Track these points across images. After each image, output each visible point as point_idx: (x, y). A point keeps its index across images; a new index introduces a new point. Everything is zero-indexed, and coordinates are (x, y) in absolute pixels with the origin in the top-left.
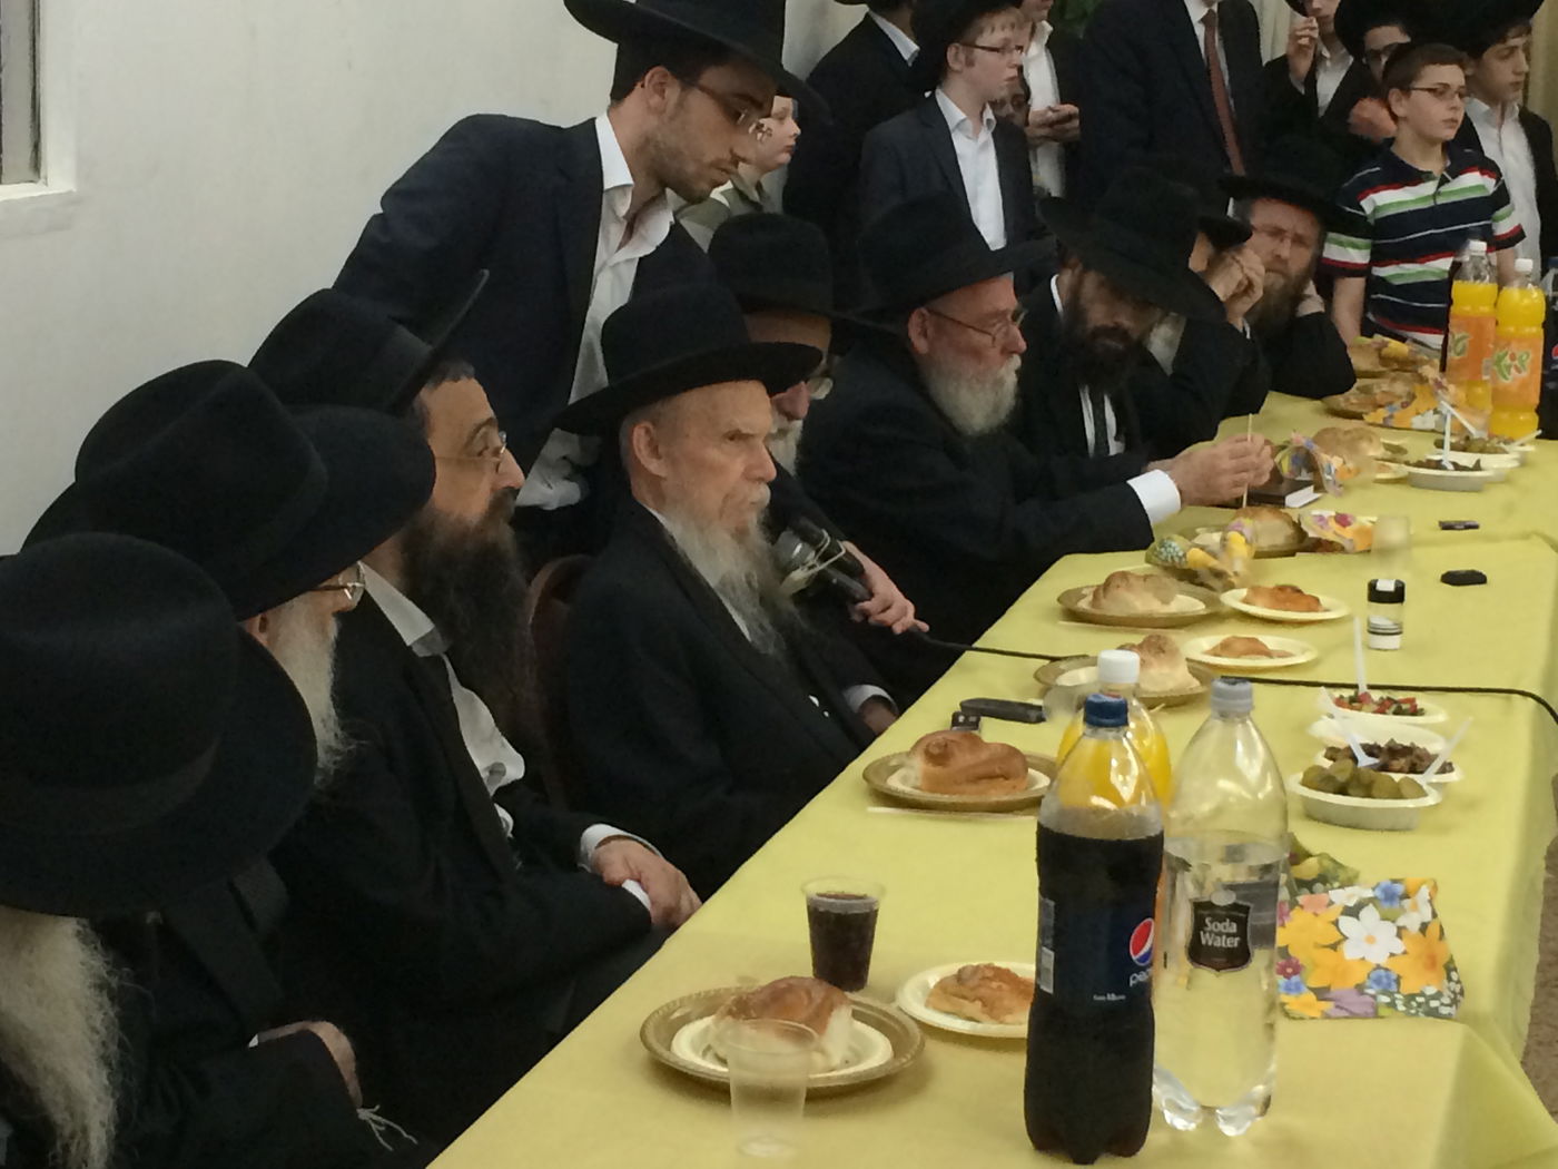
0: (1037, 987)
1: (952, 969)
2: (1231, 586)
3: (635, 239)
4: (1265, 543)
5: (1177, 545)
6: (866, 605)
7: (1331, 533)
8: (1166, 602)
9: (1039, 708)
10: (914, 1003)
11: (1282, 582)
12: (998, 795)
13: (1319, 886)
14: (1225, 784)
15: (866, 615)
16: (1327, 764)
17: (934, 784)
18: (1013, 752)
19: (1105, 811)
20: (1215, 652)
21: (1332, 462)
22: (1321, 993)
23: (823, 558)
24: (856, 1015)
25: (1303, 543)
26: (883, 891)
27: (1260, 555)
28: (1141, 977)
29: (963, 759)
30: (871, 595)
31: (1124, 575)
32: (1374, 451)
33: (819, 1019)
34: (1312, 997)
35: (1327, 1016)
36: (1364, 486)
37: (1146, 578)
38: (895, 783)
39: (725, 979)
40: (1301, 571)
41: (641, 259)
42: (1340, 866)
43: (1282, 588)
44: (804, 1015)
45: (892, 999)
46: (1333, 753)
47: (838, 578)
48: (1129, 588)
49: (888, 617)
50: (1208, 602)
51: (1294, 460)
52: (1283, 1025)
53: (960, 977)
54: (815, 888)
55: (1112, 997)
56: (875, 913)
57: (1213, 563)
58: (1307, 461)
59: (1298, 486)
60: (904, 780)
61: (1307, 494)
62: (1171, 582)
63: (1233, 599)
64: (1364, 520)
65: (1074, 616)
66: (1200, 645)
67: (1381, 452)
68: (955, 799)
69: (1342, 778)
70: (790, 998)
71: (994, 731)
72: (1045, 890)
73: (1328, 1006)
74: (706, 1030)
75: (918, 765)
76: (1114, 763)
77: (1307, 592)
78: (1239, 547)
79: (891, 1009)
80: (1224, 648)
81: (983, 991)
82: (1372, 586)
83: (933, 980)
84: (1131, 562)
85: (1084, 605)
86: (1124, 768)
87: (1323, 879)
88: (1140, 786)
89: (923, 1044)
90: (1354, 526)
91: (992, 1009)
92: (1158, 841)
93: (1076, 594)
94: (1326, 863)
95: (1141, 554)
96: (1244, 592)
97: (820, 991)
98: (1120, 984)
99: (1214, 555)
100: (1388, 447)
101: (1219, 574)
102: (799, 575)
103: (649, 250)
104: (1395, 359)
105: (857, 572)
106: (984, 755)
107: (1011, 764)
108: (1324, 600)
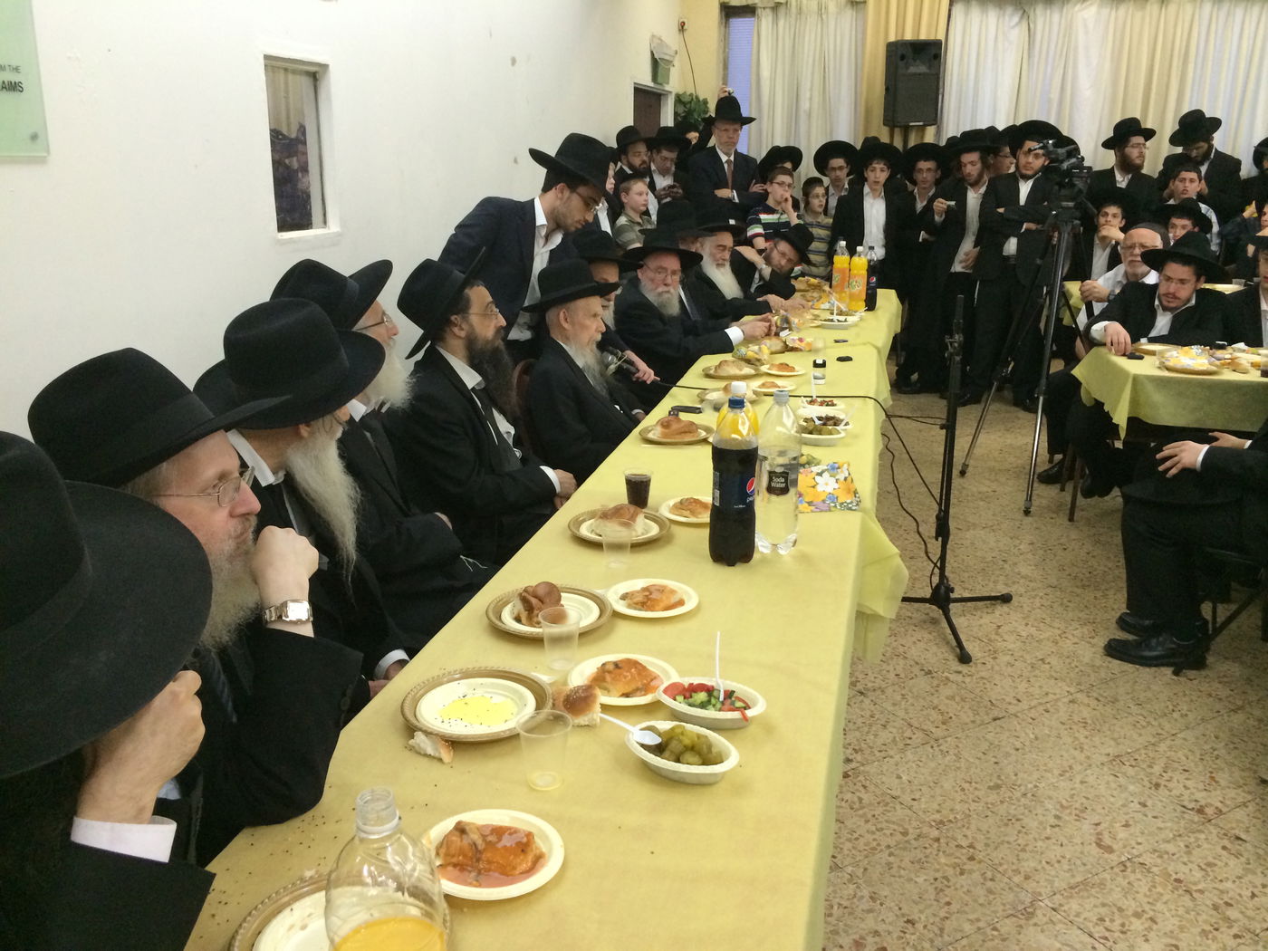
0: (713, 504)
1: (679, 499)
2: (763, 364)
3: (549, 243)
4: (774, 349)
5: (743, 350)
6: (637, 374)
7: (797, 344)
8: (741, 370)
9: (699, 408)
10: (665, 512)
11: (782, 362)
12: (688, 438)
13: (807, 466)
14: (779, 429)
15: (638, 378)
16: (805, 424)
17: (665, 436)
18: (692, 423)
19: (737, 439)
20: (759, 387)
21: (795, 320)
22: (810, 503)
23: (619, 360)
24: (646, 517)
25: (787, 349)
26: (653, 473)
27: (772, 353)
29: (675, 426)
30: (638, 370)
31: (726, 361)
32: (809, 317)
33: (633, 518)
34: (807, 505)
35: (812, 511)
36: (807, 328)
37: (733, 362)
38: (651, 436)
39: (596, 506)
40: (788, 358)
41: (551, 251)
42: (814, 458)
43: (782, 364)
44: (628, 517)
45: (657, 511)
46: (806, 420)
47: (625, 366)
48: (728, 365)
49: (645, 378)
50: (756, 370)
51: (782, 320)
52: (800, 515)
53: (681, 502)
54: (628, 472)
55: (741, 506)
56: (650, 481)
57: (757, 356)
58: (786, 320)
59: (783, 329)
60: (654, 434)
61: (787, 332)
62: (743, 363)
63: (764, 369)
64: (808, 340)
65: (708, 376)
66: (755, 384)
67: (811, 317)
68: (673, 440)
69: (811, 428)
70: (622, 511)
71: (684, 416)
72: (715, 469)
73: (813, 508)
74: (592, 524)
75: (659, 429)
76: (740, 422)
77: (790, 365)
78: (765, 350)
79: (657, 514)
80: (763, 385)
81: (690, 507)
82: (815, 362)
83: (672, 503)
84: (728, 357)
85: (712, 372)
86: (743, 424)
87: (809, 463)
88: (749, 430)
89: (670, 527)
90: (805, 342)
91: (693, 513)
92: (756, 449)
93: (709, 368)
94: (810, 458)
95: (730, 355)
96: (768, 366)
97: (632, 508)
99: (756, 353)
100: (814, 315)
101: (759, 360)
102: (613, 367)
103: (553, 247)
104: (813, 285)
105: (631, 363)
106: (683, 424)
107: (691, 428)
108: (797, 368)
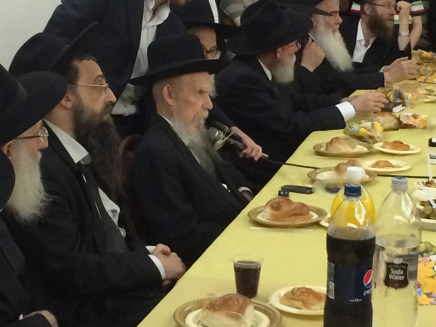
1: (290, 289)
2: (377, 142)
3: (156, 18)
4: (387, 126)
5: (355, 127)
6: (245, 151)
7: (411, 121)
8: (353, 148)
9: (311, 188)
10: (276, 302)
11: (395, 140)
12: (299, 221)
13: (425, 254)
15: (245, 155)
16: (422, 208)
17: (275, 218)
18: (303, 205)
20: (373, 166)
21: (408, 96)
22: (429, 295)
24: (256, 308)
25: (401, 126)
26: (262, 260)
27: (385, 130)
28: (368, 292)
29: (285, 208)
30: (246, 147)
31: (337, 138)
32: (422, 91)
33: (242, 310)
34: (426, 296)
35: (432, 304)
36: (420, 104)
37: (345, 139)
38: (260, 218)
39: (202, 295)
40: (401, 136)
41: (158, 26)
42: (433, 246)
43: (395, 142)
44: (237, 308)
45: (267, 301)
46: (423, 203)
47: (232, 142)
48: (340, 143)
50: (369, 148)
51: (395, 95)
52: (420, 308)
53: (293, 292)
54: (237, 259)
57: (369, 133)
58: (399, 95)
59: (396, 105)
60: (263, 216)
61: (400, 108)
62: (355, 141)
63: (378, 146)
64: (423, 116)
65: (319, 154)
66: (368, 163)
67: (425, 92)
68: (283, 223)
69: (428, 212)
70: (230, 302)
71: (294, 197)
73: (432, 300)
74: (198, 315)
75: (269, 210)
77: (404, 143)
78: (379, 127)
79: (267, 305)
80: (376, 165)
81: (302, 297)
82: (430, 141)
83: (283, 293)
84: (339, 133)
85: (323, 150)
87: (427, 251)
89: (281, 318)
90: (419, 119)
91: (306, 304)
93: (320, 146)
94: (428, 245)
96: (381, 144)
97: (241, 299)
98: (360, 295)
99: (369, 130)
100: (427, 90)
101: (371, 137)
102: (220, 142)
103: (161, 22)
104: (426, 58)
105: (239, 139)
106: (293, 207)
107: (303, 210)
108: (411, 146)
